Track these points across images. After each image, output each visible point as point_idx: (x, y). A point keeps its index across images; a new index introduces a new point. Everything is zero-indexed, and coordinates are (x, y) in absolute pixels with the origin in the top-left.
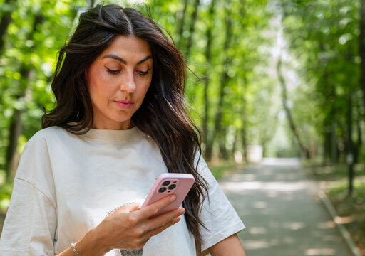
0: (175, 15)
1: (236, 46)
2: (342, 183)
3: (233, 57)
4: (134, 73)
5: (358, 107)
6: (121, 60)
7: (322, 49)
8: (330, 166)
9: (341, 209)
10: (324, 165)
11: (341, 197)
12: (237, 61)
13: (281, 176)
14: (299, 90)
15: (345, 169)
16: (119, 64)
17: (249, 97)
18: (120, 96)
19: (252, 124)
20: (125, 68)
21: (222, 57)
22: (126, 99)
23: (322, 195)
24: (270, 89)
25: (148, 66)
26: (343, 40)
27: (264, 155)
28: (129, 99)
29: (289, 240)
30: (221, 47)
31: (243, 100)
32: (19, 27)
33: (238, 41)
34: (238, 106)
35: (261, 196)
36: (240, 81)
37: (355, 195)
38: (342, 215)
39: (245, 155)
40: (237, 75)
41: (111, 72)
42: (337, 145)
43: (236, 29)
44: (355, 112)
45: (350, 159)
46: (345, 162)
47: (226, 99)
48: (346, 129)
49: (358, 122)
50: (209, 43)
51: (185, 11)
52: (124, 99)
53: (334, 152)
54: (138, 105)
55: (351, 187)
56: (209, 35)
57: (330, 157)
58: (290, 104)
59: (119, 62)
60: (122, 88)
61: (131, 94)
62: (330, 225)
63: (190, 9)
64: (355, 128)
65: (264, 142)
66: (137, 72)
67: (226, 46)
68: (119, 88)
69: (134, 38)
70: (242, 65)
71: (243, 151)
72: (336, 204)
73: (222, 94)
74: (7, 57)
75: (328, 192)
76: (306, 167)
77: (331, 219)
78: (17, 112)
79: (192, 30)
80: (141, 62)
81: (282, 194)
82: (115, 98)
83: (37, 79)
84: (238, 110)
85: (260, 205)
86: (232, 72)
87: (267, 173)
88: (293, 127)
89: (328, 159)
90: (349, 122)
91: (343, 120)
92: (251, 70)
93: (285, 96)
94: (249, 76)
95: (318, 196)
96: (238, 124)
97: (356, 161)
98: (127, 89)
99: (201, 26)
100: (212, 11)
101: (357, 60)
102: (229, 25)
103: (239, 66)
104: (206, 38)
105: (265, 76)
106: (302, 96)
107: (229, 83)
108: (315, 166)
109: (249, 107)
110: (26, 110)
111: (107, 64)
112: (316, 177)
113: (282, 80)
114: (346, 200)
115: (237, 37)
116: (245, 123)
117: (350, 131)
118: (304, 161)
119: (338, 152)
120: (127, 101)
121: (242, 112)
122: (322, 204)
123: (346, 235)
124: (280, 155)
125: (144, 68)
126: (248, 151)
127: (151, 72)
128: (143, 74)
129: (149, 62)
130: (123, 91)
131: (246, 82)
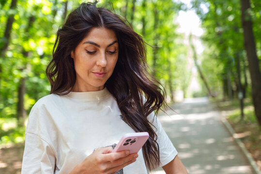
0: (120, 9)
1: (162, 27)
2: (237, 112)
3: (160, 34)
4: (105, 53)
5: (244, 61)
6: (96, 44)
7: (218, 25)
8: (228, 101)
9: (237, 129)
10: (224, 100)
11: (237, 120)
12: (163, 36)
13: (197, 110)
14: (204, 53)
15: (237, 102)
16: (95, 47)
17: (172, 60)
18: (96, 69)
19: (175, 77)
20: (99, 50)
21: (153, 35)
22: (101, 71)
23: (224, 120)
24: (185, 53)
25: (115, 48)
26: (231, 18)
27: (184, 97)
28: (103, 71)
29: (206, 151)
30: (152, 28)
31: (169, 62)
32: (20, 24)
33: (163, 23)
34: (166, 66)
35: (185, 123)
36: (165, 49)
37: (245, 119)
38: (238, 132)
39: (172, 98)
40: (163, 45)
41: (89, 53)
42: (231, 88)
43: (161, 16)
44: (242, 65)
45: (240, 95)
46: (237, 97)
47: (157, 62)
48: (237, 77)
49: (244, 71)
50: (144, 26)
51: (126, 6)
52: (99, 71)
53: (230, 92)
54: (109, 75)
55: (242, 114)
56: (143, 21)
57: (228, 95)
58: (199, 62)
59: (95, 46)
60: (98, 63)
61: (104, 68)
62: (231, 139)
63: (130, 5)
64: (242, 75)
65: (184, 88)
66: (108, 52)
67: (155, 27)
68: (95, 63)
69: (105, 29)
70: (166, 39)
71: (171, 95)
72: (233, 126)
73: (155, 59)
74: (13, 44)
75: (228, 118)
76: (212, 103)
77: (231, 135)
78: (22, 80)
79: (132, 18)
80: (110, 45)
81: (198, 122)
82: (93, 70)
83: (34, 57)
84: (166, 68)
85: (185, 129)
86: (160, 44)
87: (188, 108)
88: (202, 77)
89: (226, 97)
90: (239, 71)
91: (234, 70)
92: (172, 42)
93: (195, 57)
94: (172, 46)
95: (221, 121)
96: (166, 77)
97: (244, 96)
98: (100, 64)
99: (138, 15)
100: (144, 5)
101: (241, 31)
102: (156, 14)
103: (164, 40)
104: (142, 23)
105: (182, 45)
106: (207, 57)
107: (159, 51)
108: (218, 102)
109: (173, 66)
110: (28, 78)
111: (86, 47)
112: (220, 109)
113: (193, 47)
114: (239, 122)
115: (162, 21)
116: (171, 76)
117: (239, 77)
118: (211, 99)
119: (233, 91)
120: (101, 73)
121: (169, 70)
122: (224, 126)
123: (242, 145)
124: (195, 96)
125: (112, 49)
126: (174, 95)
127: (117, 51)
128: (112, 53)
129: (116, 45)
130: (99, 66)
131: (169, 50)
